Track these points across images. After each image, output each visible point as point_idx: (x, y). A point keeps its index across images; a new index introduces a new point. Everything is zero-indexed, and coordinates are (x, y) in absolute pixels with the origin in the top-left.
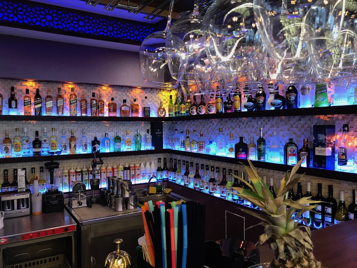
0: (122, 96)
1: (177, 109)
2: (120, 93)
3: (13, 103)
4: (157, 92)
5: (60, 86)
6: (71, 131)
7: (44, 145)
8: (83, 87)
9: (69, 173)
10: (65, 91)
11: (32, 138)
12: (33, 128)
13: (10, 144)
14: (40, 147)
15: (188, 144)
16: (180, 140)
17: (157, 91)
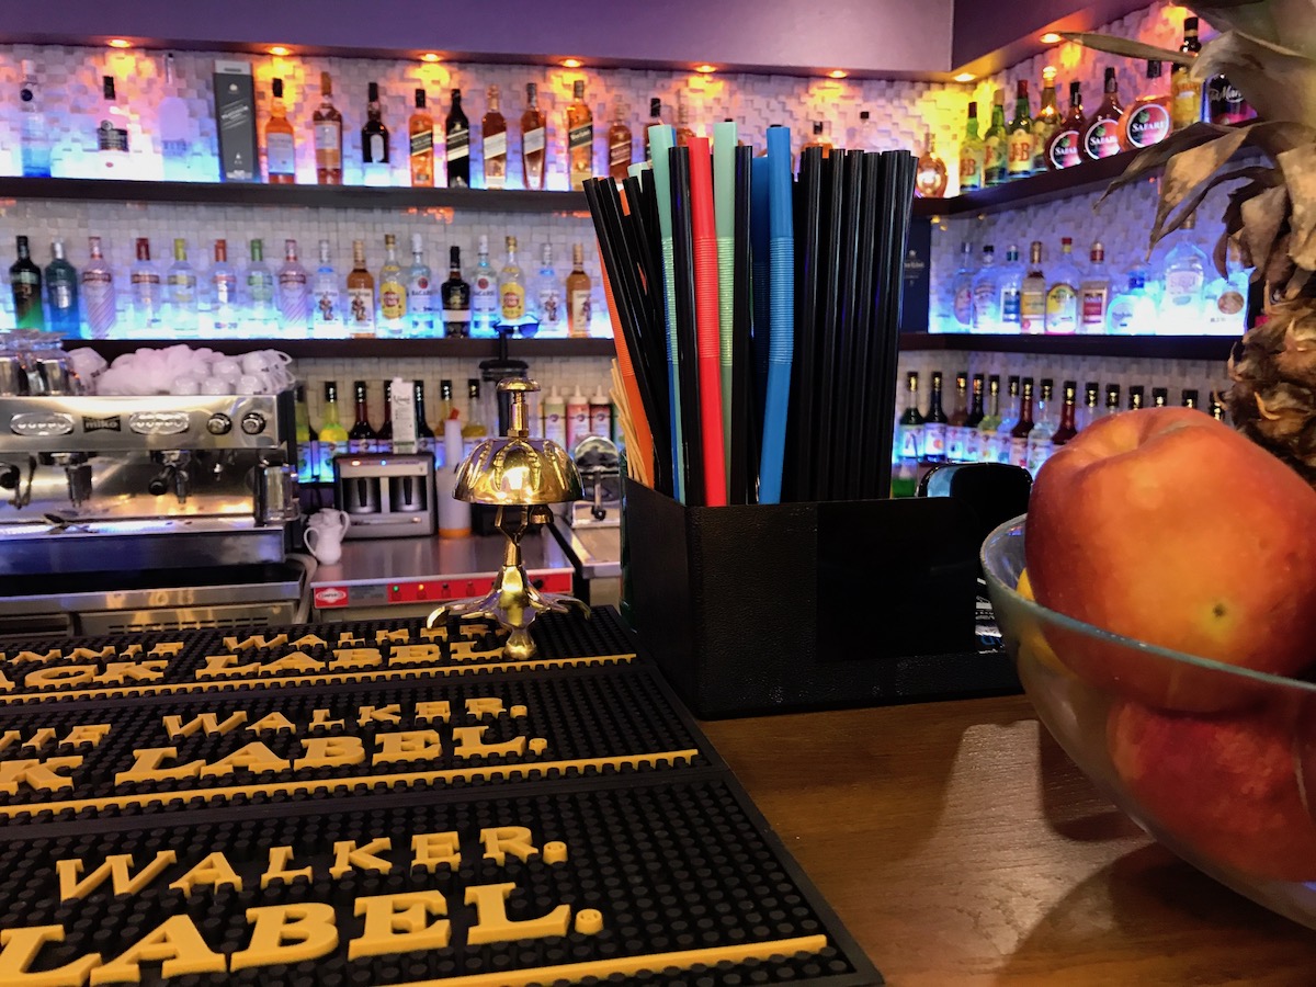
0: (766, 113)
1: (994, 155)
2: (759, 101)
3: (377, 140)
4: (914, 93)
5: (534, 76)
6: (574, 251)
7: (481, 300)
8: (617, 78)
9: (567, 407)
10: (553, 96)
11: (442, 275)
12: (441, 239)
13: (369, 291)
14: (465, 305)
15: (1035, 304)
16: (1004, 290)
17: (913, 88)
